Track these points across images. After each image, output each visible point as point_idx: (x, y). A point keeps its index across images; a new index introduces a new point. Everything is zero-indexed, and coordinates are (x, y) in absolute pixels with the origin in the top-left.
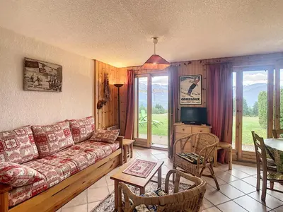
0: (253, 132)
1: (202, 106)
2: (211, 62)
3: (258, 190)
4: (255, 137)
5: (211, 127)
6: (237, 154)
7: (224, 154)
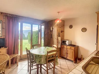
0: (26, 48)
1: (2, 38)
2: (8, 15)
3: (28, 71)
4: (27, 50)
5: (7, 48)
6: (21, 57)
7: (15, 59)
